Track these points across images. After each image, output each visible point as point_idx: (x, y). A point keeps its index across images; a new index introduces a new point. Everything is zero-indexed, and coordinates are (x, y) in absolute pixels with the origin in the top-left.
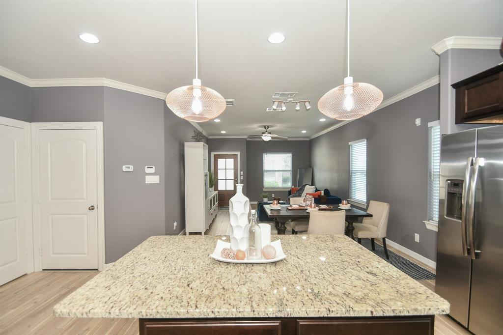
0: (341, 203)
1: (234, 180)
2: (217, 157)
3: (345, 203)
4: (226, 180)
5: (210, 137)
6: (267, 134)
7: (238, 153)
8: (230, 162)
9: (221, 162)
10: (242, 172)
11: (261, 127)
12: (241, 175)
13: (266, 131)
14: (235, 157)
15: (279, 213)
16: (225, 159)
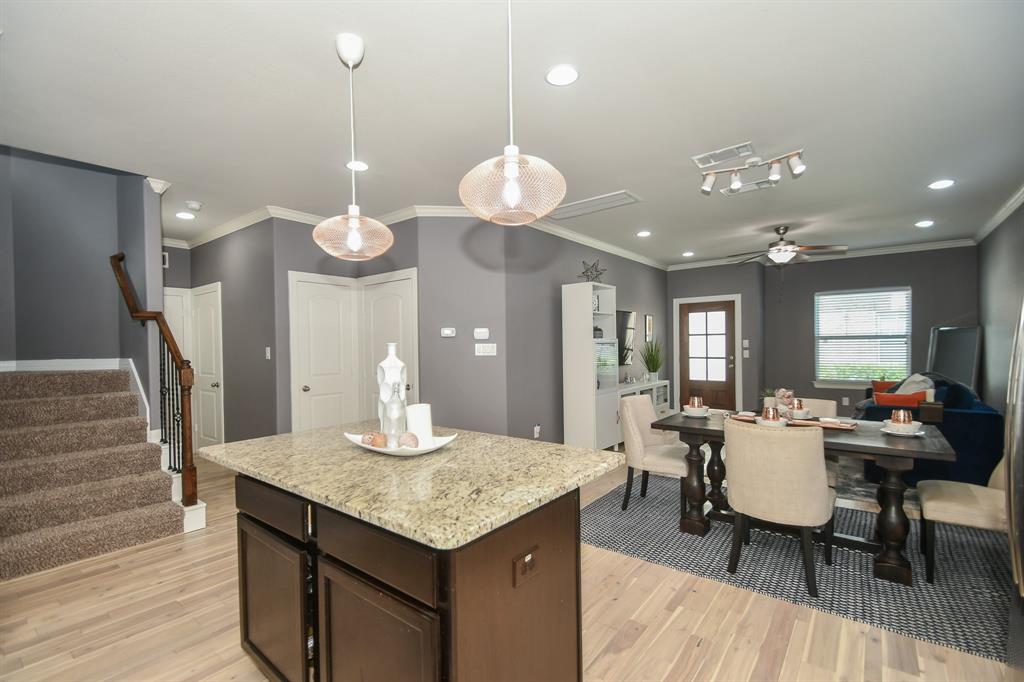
0: (890, 418)
1: (727, 358)
2: (687, 309)
3: (902, 418)
4: (707, 358)
5: (671, 269)
6: (782, 246)
7: (737, 298)
8: (718, 319)
9: (696, 320)
10: (746, 343)
11: (767, 230)
12: (744, 349)
13: (782, 239)
14: (728, 307)
15: (706, 425)
16: (704, 314)
